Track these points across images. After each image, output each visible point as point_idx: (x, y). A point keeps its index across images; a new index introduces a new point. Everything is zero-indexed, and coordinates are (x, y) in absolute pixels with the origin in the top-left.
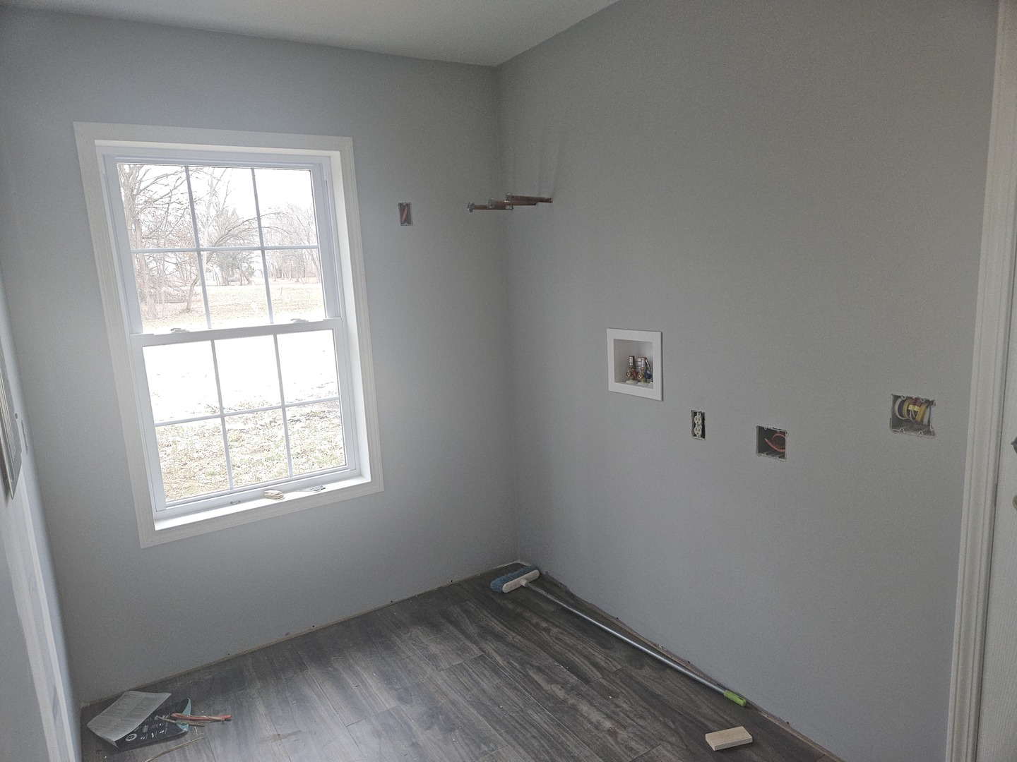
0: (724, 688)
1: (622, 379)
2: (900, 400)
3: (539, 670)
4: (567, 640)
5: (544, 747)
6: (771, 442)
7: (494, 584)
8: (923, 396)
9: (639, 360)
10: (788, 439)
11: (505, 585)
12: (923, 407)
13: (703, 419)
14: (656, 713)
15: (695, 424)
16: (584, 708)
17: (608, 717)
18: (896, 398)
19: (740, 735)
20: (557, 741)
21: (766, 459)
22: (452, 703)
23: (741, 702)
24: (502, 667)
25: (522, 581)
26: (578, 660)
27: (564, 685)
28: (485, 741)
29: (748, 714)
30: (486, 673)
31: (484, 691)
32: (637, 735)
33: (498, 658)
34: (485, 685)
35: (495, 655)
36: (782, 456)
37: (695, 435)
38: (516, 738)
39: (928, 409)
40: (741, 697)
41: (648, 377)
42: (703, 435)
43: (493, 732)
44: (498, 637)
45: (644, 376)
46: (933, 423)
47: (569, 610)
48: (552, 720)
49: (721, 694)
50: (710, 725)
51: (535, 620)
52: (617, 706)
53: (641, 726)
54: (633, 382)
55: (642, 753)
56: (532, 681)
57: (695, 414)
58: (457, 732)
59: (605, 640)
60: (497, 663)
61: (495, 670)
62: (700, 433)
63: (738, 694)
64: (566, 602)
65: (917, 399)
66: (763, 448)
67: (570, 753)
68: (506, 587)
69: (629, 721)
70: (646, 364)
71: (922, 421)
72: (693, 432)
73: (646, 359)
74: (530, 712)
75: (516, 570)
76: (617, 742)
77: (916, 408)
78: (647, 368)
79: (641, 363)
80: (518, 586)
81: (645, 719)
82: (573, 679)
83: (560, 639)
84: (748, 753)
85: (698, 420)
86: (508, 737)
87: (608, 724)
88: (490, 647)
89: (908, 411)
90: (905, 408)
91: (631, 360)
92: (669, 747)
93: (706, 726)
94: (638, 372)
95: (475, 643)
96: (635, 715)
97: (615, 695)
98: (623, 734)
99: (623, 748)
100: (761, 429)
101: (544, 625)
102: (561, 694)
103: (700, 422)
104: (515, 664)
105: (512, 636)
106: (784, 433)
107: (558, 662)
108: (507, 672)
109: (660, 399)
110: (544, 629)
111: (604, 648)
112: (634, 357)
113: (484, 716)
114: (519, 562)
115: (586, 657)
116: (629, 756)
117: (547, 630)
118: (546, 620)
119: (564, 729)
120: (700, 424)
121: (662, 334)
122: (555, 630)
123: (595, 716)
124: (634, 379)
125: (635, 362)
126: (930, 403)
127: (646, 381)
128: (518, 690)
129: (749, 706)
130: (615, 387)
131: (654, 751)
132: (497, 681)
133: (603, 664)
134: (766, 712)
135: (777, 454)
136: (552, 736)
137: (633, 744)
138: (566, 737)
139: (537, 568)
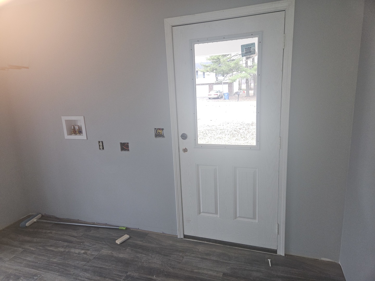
0: (119, 227)
1: (70, 134)
2: (156, 129)
3: (51, 246)
4: (60, 233)
5: (60, 267)
6: (125, 147)
7: (22, 224)
8: (161, 128)
9: (76, 127)
10: (129, 145)
11: (27, 223)
12: (162, 131)
13: (103, 143)
14: (99, 242)
15: (100, 145)
16: (73, 250)
17: (82, 249)
18: (155, 129)
19: (126, 237)
20: (65, 264)
21: (124, 152)
22: (16, 270)
23: (124, 228)
24: (35, 251)
25: (35, 220)
26: (66, 237)
27: (62, 247)
28: (36, 275)
29: (127, 231)
30: (28, 255)
31: (29, 261)
32: (94, 250)
33: (32, 249)
34: (29, 259)
35: (30, 248)
36: (128, 150)
37: (100, 149)
38: (48, 270)
39: (163, 131)
40: (124, 227)
41: (80, 132)
42: (103, 149)
43: (38, 271)
44: (29, 242)
45: (79, 132)
46: (164, 134)
47: (59, 223)
48: (61, 258)
49: (118, 229)
50: (116, 238)
51: (44, 231)
52: (84, 245)
53: (94, 247)
54: (75, 135)
55: (97, 254)
56: (49, 250)
57: (99, 142)
58: (22, 278)
59: (75, 228)
60: (32, 250)
61: (32, 253)
62: (102, 148)
63: (123, 227)
64: (56, 221)
65: (160, 129)
66: (123, 149)
67: (71, 265)
68: (27, 224)
69: (90, 247)
70: (79, 128)
71: (162, 134)
72: (99, 148)
73: (78, 126)
74: (51, 260)
75: (30, 217)
76: (88, 255)
77: (160, 131)
78: (79, 129)
79: (77, 128)
80: (33, 222)
81: (95, 245)
82: (66, 244)
83: (57, 234)
84: (130, 241)
85: (101, 144)
86: (45, 271)
87: (83, 251)
88: (27, 246)
89: (158, 132)
90: (157, 131)
91: (73, 127)
92: (105, 249)
93: (115, 239)
94: (76, 131)
95: (20, 247)
96: (92, 245)
97: (83, 242)
98: (89, 252)
99: (90, 256)
100: (121, 143)
101: (49, 231)
102: (62, 250)
103: (102, 144)
104: (40, 248)
105: (35, 240)
106: (128, 143)
107: (58, 241)
108: (37, 251)
109: (86, 139)
110: (49, 233)
111: (76, 230)
112: (73, 126)
113: (32, 268)
114: (30, 214)
115: (69, 235)
116: (92, 257)
117: (51, 233)
118: (49, 230)
119: (67, 259)
120: (102, 145)
121: (84, 117)
122: (54, 232)
123: (77, 251)
124: (75, 134)
125: (74, 128)
126: (163, 129)
127: (79, 134)
128: (44, 255)
129: (127, 229)
130: (67, 137)
131: (101, 252)
132: (34, 256)
133: (76, 235)
134: (132, 228)
135: (126, 150)
136: (63, 263)
137: (93, 253)
138: (68, 261)
139: (40, 214)
